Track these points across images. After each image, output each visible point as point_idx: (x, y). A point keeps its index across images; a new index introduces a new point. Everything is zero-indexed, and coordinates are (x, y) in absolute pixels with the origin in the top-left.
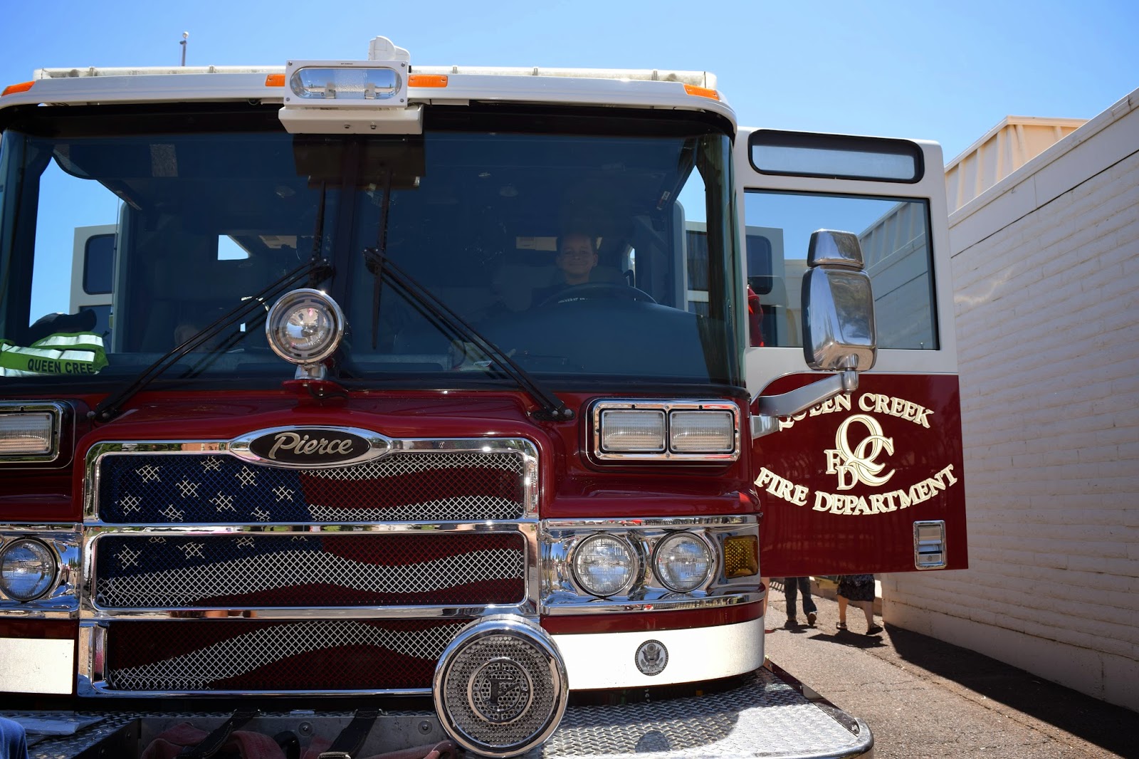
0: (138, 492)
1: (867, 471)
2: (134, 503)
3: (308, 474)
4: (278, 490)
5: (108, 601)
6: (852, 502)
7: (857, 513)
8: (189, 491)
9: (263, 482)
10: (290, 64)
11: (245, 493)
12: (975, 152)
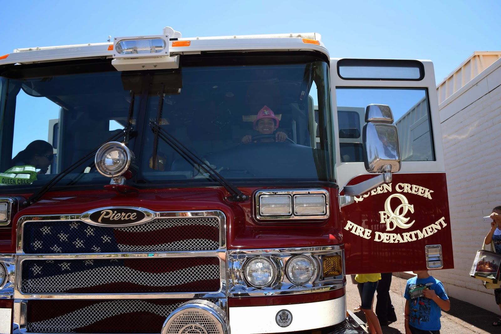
0: (41, 239)
1: (401, 221)
2: (39, 244)
3: (118, 229)
4: (104, 237)
5: (28, 290)
6: (394, 237)
7: (396, 242)
8: (64, 238)
9: (97, 233)
10: (116, 39)
11: (89, 239)
12: (460, 69)
